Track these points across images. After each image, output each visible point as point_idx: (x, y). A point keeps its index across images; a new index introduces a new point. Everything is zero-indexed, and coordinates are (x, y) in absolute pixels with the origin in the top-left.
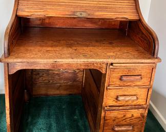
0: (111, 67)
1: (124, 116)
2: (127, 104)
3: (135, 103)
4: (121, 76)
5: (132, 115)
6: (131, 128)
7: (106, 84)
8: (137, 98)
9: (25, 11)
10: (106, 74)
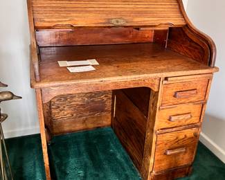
0: (165, 82)
1: (177, 138)
2: (180, 124)
3: (188, 122)
4: (176, 93)
5: (185, 136)
6: (184, 150)
7: (158, 104)
8: (191, 116)
9: (45, 22)
10: (158, 92)
